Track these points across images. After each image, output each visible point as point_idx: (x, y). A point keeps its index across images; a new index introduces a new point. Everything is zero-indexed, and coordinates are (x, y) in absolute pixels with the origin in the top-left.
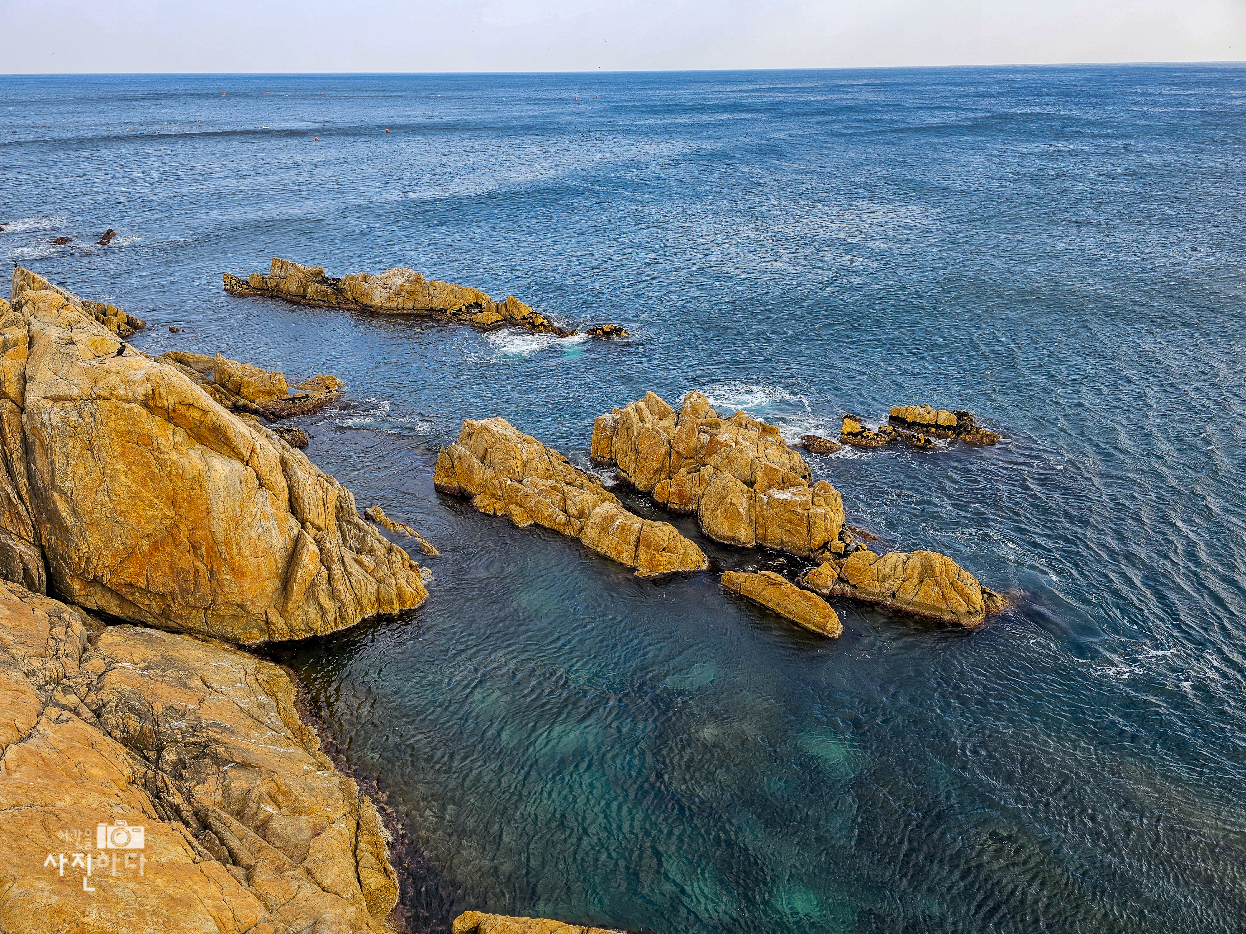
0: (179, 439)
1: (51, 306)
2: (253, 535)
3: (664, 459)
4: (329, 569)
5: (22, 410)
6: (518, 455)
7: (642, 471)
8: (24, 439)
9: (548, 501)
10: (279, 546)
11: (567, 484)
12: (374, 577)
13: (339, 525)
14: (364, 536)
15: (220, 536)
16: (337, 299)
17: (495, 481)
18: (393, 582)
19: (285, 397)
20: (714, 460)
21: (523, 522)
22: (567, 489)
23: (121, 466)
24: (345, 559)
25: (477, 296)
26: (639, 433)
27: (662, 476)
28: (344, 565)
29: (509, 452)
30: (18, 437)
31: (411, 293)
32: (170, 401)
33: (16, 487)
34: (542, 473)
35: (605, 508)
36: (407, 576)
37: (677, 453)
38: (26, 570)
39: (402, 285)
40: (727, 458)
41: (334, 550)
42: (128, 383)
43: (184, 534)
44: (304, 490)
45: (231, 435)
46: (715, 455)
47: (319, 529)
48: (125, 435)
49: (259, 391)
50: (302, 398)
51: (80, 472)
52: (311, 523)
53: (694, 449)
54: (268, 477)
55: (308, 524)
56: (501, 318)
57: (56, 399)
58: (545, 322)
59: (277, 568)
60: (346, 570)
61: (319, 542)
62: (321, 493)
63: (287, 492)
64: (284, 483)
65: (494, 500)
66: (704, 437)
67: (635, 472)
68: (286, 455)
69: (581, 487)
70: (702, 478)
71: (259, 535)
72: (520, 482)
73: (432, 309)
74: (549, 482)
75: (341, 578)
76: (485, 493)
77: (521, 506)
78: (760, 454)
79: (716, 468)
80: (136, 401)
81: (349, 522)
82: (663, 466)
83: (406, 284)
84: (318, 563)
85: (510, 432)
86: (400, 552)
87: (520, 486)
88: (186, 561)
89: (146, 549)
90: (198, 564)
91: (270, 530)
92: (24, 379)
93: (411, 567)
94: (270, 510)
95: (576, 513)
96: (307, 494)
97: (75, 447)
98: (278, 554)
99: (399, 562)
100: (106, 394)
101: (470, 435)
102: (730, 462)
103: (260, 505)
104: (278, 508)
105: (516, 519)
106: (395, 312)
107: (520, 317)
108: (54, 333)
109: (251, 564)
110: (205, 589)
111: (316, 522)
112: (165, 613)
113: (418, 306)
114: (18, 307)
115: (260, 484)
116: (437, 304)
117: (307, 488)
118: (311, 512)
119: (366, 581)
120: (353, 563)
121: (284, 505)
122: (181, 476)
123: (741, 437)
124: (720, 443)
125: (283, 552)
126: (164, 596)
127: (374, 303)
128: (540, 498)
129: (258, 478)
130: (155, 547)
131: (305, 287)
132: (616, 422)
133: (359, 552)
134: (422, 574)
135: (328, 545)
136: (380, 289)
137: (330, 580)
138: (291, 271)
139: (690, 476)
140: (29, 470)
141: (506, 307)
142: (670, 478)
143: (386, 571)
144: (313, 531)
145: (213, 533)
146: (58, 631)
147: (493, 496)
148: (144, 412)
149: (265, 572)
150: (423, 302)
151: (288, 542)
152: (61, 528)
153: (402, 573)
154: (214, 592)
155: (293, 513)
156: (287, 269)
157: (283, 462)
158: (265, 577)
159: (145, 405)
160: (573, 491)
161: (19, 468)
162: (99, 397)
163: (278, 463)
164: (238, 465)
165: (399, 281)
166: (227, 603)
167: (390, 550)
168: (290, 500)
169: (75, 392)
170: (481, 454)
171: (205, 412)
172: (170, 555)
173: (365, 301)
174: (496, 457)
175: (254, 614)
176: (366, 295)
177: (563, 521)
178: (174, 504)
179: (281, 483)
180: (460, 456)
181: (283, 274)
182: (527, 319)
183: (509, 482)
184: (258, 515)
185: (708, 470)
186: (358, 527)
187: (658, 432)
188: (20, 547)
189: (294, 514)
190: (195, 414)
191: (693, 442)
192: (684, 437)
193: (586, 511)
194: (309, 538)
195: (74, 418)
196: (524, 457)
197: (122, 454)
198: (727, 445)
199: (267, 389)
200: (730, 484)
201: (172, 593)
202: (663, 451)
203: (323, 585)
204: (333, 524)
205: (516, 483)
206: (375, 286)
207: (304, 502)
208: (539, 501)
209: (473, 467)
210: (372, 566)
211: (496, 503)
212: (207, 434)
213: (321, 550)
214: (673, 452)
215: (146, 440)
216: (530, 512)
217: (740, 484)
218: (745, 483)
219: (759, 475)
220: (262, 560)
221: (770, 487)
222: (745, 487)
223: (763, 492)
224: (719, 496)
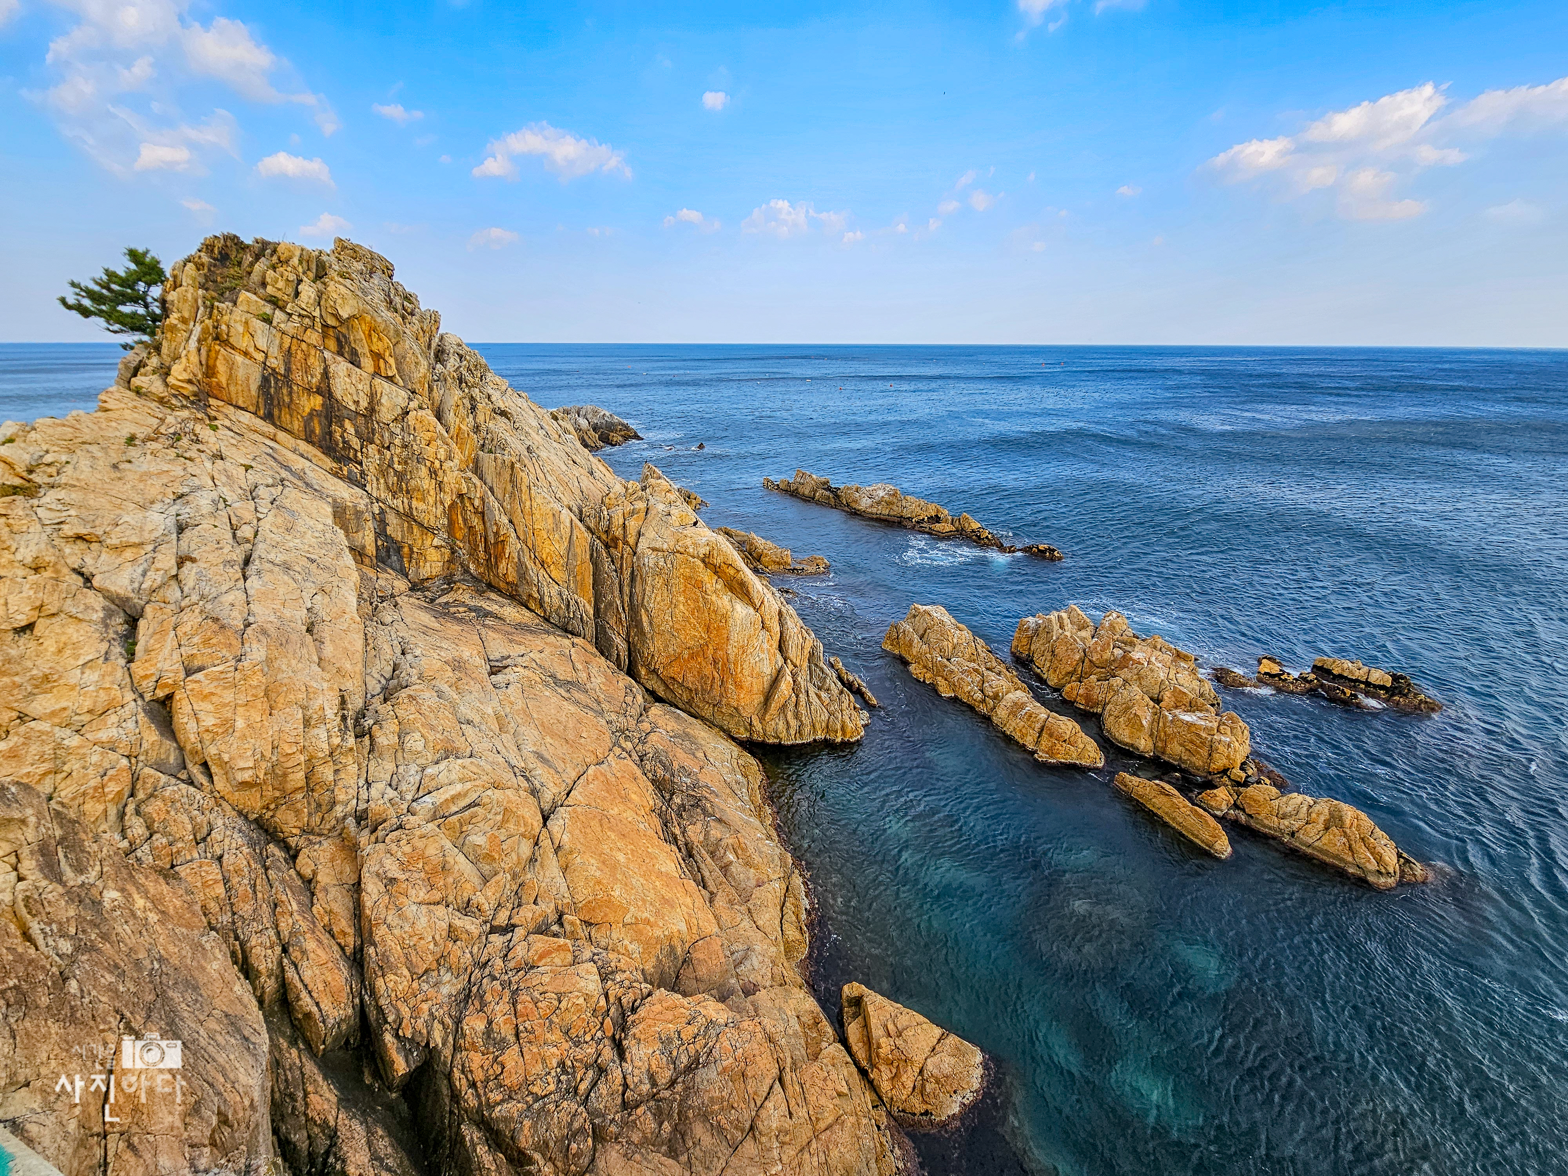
0: (719, 587)
1: (662, 490)
2: (753, 661)
3: (1077, 664)
4: (797, 696)
5: (635, 553)
6: (950, 639)
7: (1055, 671)
8: (633, 572)
9: (969, 680)
10: (768, 673)
11: (988, 669)
12: (827, 709)
13: (810, 666)
14: (825, 678)
15: (732, 658)
16: (835, 502)
17: (928, 655)
18: (840, 716)
19: (788, 567)
20: (1125, 673)
21: (946, 692)
22: (986, 673)
23: (681, 599)
24: (809, 692)
25: (938, 511)
26: (1058, 639)
27: (1073, 678)
28: (808, 695)
29: (943, 634)
30: (630, 570)
31: (889, 503)
32: (718, 561)
33: (622, 602)
34: (968, 656)
35: (1017, 696)
36: (851, 714)
37: (1091, 661)
38: (618, 655)
39: (883, 497)
40: (1138, 674)
41: (803, 683)
42: (696, 545)
43: (710, 652)
44: (790, 636)
45: (751, 590)
46: (1126, 669)
47: (795, 666)
48: (688, 579)
49: (772, 560)
50: (800, 569)
51: (659, 599)
52: (791, 661)
53: (1107, 660)
54: (769, 623)
55: (789, 661)
56: (953, 531)
57: (654, 549)
58: (989, 536)
59: (763, 688)
60: (808, 700)
61: (794, 675)
62: (801, 640)
63: (779, 635)
64: (778, 629)
65: (925, 670)
66: (1118, 652)
67: (1048, 671)
68: (784, 609)
69: (999, 674)
70: (1110, 687)
71: (756, 662)
72: (948, 660)
73: (902, 517)
74: (972, 665)
75: (804, 704)
76: (919, 663)
77: (946, 680)
78: (1171, 677)
79: (1126, 681)
80: (698, 557)
81: (816, 665)
82: (1075, 670)
83: (886, 496)
84: (791, 690)
85: (948, 619)
86: (848, 695)
87: (948, 663)
88: (708, 670)
89: (686, 656)
90: (715, 673)
91: (764, 660)
92: (639, 534)
93: (855, 708)
94: (766, 646)
95: (991, 694)
96: (792, 639)
97: (659, 582)
98: (766, 678)
99: (846, 702)
100: (682, 550)
101: (915, 616)
102: (1140, 678)
103: (760, 641)
104: (771, 646)
105: (941, 689)
106: (874, 516)
107: (967, 532)
108: (661, 507)
109: (747, 681)
110: (716, 692)
111: (794, 660)
112: (690, 703)
113: (892, 513)
114: (644, 489)
115: (762, 627)
116: (906, 513)
117: (792, 635)
118: (792, 653)
119: (821, 711)
120: (814, 696)
121: (775, 644)
122: (715, 612)
123: (1154, 658)
124: (1133, 660)
125: (769, 677)
126: (691, 690)
127: (860, 508)
128: (963, 676)
129: (762, 622)
130: (692, 657)
131: (815, 491)
132: (1038, 625)
133: (820, 688)
134: (861, 716)
135: (799, 678)
136: (866, 498)
137: (797, 704)
138: (808, 479)
139: (1100, 683)
140: (631, 592)
141: (960, 523)
142: (1081, 682)
143: (836, 707)
144: (791, 667)
145: (728, 654)
146: (629, 699)
147: (925, 667)
148: (702, 565)
149: (755, 689)
150: (896, 510)
151: (774, 671)
152: (641, 632)
153: (847, 711)
154: (721, 695)
155: (780, 651)
156: (805, 478)
157: (780, 613)
158: (755, 692)
159: (703, 561)
160: (992, 676)
161: (626, 590)
162: (678, 552)
163: (777, 614)
164: (751, 610)
165: (881, 493)
166: (728, 705)
167: (841, 692)
168: (780, 641)
169: (665, 546)
170: (921, 632)
171: (738, 571)
172: (700, 664)
173: (854, 505)
174: (932, 637)
175: (743, 717)
176: (856, 502)
177: (979, 699)
178: (708, 630)
179: (776, 628)
180: (904, 631)
181: (802, 481)
182: (975, 532)
183: (939, 659)
184: (758, 648)
185: (1117, 682)
186: (822, 670)
187: (1075, 640)
188: (618, 640)
190: (732, 572)
191: (1107, 655)
192: (1098, 649)
193: (1000, 694)
195: (662, 563)
196: (955, 641)
197: (684, 591)
198: (1139, 663)
199: (777, 560)
200: (1137, 697)
201: (696, 690)
202: (1077, 657)
203: (791, 707)
204: (805, 664)
205: (945, 660)
206: (863, 495)
207: (789, 644)
208: (961, 679)
209: (913, 641)
210: (827, 701)
211: (926, 673)
212: (736, 586)
213: (794, 681)
214: (1087, 659)
215: (699, 585)
216: (953, 686)
217: (1147, 699)
218: (1152, 699)
219: (1167, 695)
220: (754, 680)
221: (1177, 707)
222: (1151, 703)
223: (1169, 710)
224: (1124, 706)
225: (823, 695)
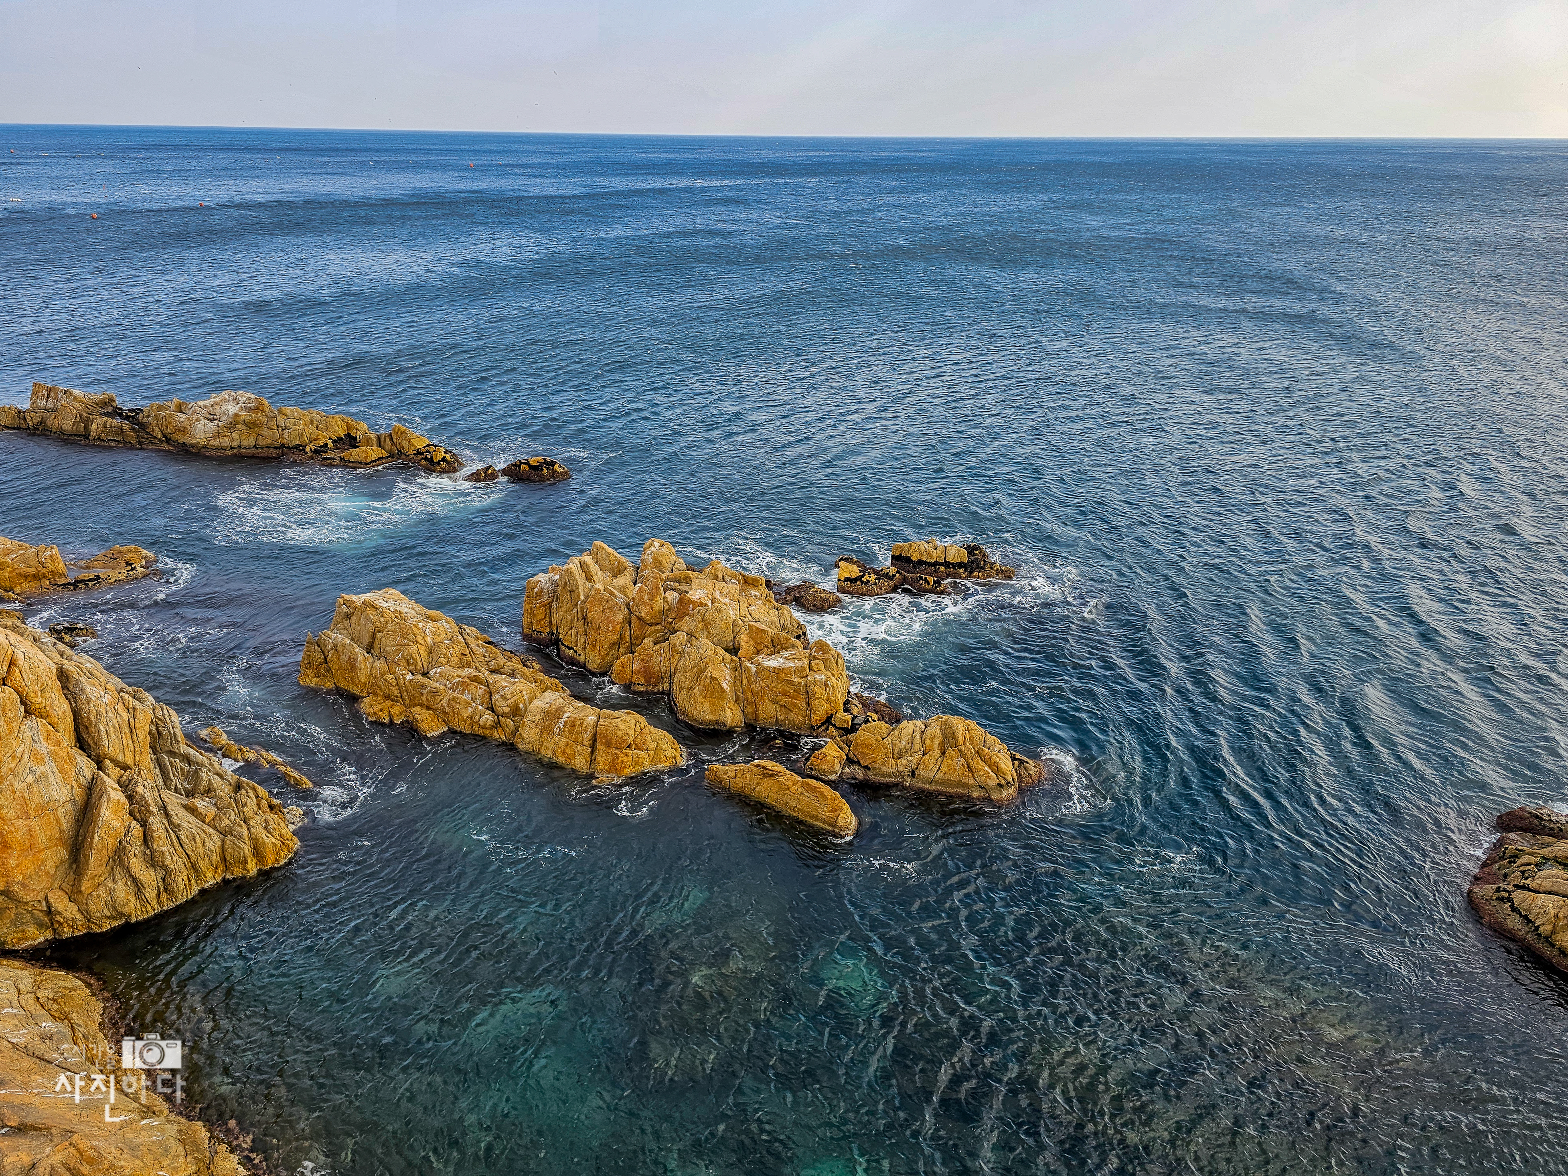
2: (18, 786)
3: (622, 628)
4: (144, 823)
6: (419, 639)
7: (594, 646)
9: (467, 697)
10: (63, 799)
11: (492, 672)
12: (215, 828)
13: (157, 759)
14: (196, 772)
16: (138, 437)
17: (389, 677)
18: (245, 832)
19: (63, 581)
20: (687, 624)
21: (432, 728)
22: (491, 678)
24: (169, 807)
25: (349, 427)
26: (587, 597)
27: (621, 650)
28: (167, 815)
29: (406, 634)
31: (252, 425)
34: (456, 660)
35: (547, 700)
36: (266, 821)
37: (639, 619)
39: (236, 415)
40: (703, 620)
41: (150, 796)
44: (98, 714)
46: (687, 618)
47: (125, 767)
49: (19, 574)
50: (90, 580)
52: (112, 760)
53: (660, 612)
54: (39, 700)
55: (107, 762)
56: (385, 454)
58: (448, 456)
59: (61, 831)
60: (171, 823)
61: (126, 787)
62: (125, 715)
63: (70, 719)
64: (66, 706)
65: (389, 703)
66: (672, 596)
67: (585, 648)
68: (67, 665)
69: (512, 674)
70: (672, 648)
71: (29, 786)
72: (425, 674)
73: (283, 445)
74: (467, 672)
75: (164, 835)
76: (376, 694)
77: (428, 708)
78: (743, 613)
79: (690, 634)
81: (172, 753)
82: (621, 638)
83: (243, 413)
84: (126, 817)
85: (408, 607)
86: (254, 789)
87: (425, 680)
91: (47, 776)
93: (271, 807)
94: (44, 747)
95: (506, 710)
96: (103, 719)
98: (61, 810)
99: (252, 803)
101: (348, 616)
102: (707, 625)
103: (28, 742)
104: (58, 743)
105: (423, 726)
106: (229, 453)
107: (412, 452)
109: (17, 828)
111: (120, 758)
113: (261, 442)
115: (26, 711)
116: (290, 439)
117: (103, 710)
118: (112, 744)
119: (203, 835)
120: (182, 812)
121: (67, 737)
123: (718, 593)
124: (693, 602)
125: (69, 806)
127: (194, 441)
128: (455, 694)
129: (23, 702)
131: (87, 422)
132: (555, 584)
133: (190, 794)
134: (288, 816)
135: (140, 789)
136: (203, 421)
137: (147, 839)
138: (64, 400)
139: (658, 647)
141: (392, 439)
142: (632, 652)
143: (233, 817)
144: (115, 772)
147: (387, 697)
149: (41, 839)
150: (269, 436)
151: (77, 791)
153: (258, 818)
155: (82, 748)
156: (56, 397)
157: (63, 676)
158: (42, 846)
160: (502, 680)
163: (54, 677)
165: (232, 409)
167: (238, 787)
168: (77, 729)
170: (366, 640)
173: (181, 439)
174: (389, 644)
175: (27, 903)
176: (183, 430)
177: (489, 722)
179: (61, 707)
180: (335, 646)
181: (50, 405)
182: (422, 454)
183: (409, 677)
184: (26, 756)
185: (680, 638)
186: (186, 759)
187: (612, 593)
189: (83, 750)
191: (659, 604)
192: (646, 598)
193: (521, 706)
194: (110, 782)
196: (429, 640)
198: (701, 604)
199: (32, 570)
200: (709, 653)
202: (620, 617)
203: (135, 848)
204: (147, 759)
205: (420, 677)
206: (195, 417)
207: (99, 731)
208: (454, 699)
209: (355, 660)
210: (211, 812)
211: (392, 706)
213: (130, 798)
214: (633, 617)
216: (443, 715)
217: (721, 652)
218: (727, 650)
219: (743, 638)
220: (35, 823)
221: (758, 652)
222: (728, 656)
223: (751, 659)
224: (695, 670)
225: (201, 804)
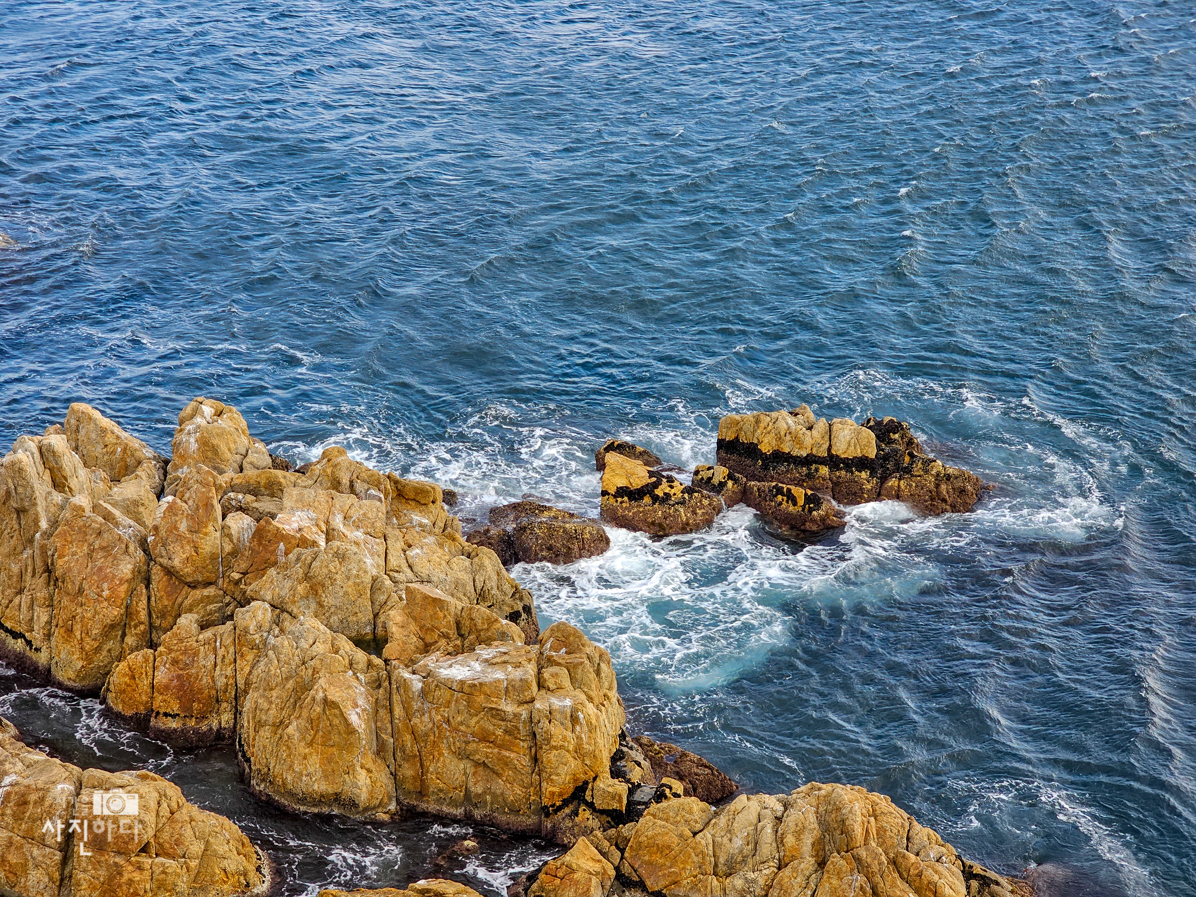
3: (131, 593)
7: (70, 631)
20: (272, 585)
26: (54, 523)
27: (130, 640)
37: (169, 572)
40: (307, 577)
46: (272, 572)
53: (213, 557)
66: (240, 524)
67: (48, 636)
70: (240, 638)
78: (393, 562)
79: (279, 608)
82: (129, 612)
102: (315, 587)
123: (339, 518)
124: (285, 538)
139: (208, 634)
142: (153, 646)
185: (256, 615)
187: (108, 517)
191: (211, 540)
192: (183, 526)
198: (304, 543)
200: (320, 648)
202: (126, 569)
214: (156, 569)
217: (346, 646)
218: (359, 642)
219: (395, 618)
221: (427, 648)
222: (361, 656)
223: (410, 663)
224: (290, 685)
